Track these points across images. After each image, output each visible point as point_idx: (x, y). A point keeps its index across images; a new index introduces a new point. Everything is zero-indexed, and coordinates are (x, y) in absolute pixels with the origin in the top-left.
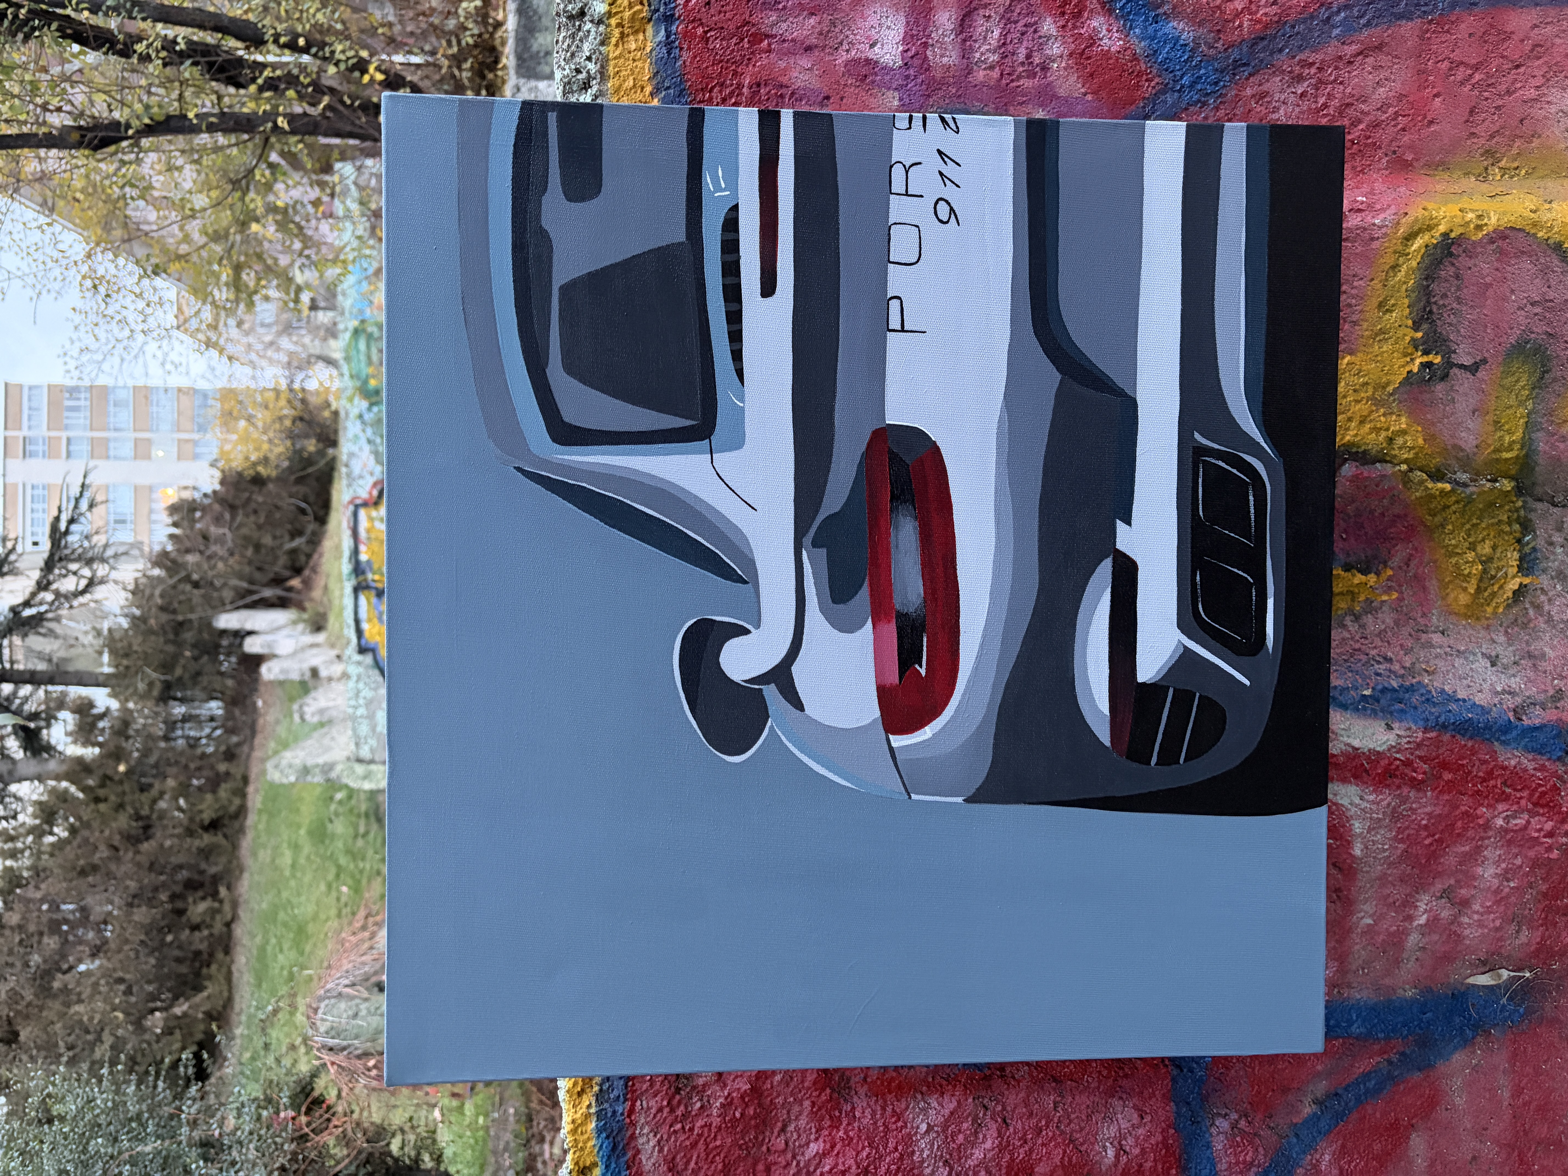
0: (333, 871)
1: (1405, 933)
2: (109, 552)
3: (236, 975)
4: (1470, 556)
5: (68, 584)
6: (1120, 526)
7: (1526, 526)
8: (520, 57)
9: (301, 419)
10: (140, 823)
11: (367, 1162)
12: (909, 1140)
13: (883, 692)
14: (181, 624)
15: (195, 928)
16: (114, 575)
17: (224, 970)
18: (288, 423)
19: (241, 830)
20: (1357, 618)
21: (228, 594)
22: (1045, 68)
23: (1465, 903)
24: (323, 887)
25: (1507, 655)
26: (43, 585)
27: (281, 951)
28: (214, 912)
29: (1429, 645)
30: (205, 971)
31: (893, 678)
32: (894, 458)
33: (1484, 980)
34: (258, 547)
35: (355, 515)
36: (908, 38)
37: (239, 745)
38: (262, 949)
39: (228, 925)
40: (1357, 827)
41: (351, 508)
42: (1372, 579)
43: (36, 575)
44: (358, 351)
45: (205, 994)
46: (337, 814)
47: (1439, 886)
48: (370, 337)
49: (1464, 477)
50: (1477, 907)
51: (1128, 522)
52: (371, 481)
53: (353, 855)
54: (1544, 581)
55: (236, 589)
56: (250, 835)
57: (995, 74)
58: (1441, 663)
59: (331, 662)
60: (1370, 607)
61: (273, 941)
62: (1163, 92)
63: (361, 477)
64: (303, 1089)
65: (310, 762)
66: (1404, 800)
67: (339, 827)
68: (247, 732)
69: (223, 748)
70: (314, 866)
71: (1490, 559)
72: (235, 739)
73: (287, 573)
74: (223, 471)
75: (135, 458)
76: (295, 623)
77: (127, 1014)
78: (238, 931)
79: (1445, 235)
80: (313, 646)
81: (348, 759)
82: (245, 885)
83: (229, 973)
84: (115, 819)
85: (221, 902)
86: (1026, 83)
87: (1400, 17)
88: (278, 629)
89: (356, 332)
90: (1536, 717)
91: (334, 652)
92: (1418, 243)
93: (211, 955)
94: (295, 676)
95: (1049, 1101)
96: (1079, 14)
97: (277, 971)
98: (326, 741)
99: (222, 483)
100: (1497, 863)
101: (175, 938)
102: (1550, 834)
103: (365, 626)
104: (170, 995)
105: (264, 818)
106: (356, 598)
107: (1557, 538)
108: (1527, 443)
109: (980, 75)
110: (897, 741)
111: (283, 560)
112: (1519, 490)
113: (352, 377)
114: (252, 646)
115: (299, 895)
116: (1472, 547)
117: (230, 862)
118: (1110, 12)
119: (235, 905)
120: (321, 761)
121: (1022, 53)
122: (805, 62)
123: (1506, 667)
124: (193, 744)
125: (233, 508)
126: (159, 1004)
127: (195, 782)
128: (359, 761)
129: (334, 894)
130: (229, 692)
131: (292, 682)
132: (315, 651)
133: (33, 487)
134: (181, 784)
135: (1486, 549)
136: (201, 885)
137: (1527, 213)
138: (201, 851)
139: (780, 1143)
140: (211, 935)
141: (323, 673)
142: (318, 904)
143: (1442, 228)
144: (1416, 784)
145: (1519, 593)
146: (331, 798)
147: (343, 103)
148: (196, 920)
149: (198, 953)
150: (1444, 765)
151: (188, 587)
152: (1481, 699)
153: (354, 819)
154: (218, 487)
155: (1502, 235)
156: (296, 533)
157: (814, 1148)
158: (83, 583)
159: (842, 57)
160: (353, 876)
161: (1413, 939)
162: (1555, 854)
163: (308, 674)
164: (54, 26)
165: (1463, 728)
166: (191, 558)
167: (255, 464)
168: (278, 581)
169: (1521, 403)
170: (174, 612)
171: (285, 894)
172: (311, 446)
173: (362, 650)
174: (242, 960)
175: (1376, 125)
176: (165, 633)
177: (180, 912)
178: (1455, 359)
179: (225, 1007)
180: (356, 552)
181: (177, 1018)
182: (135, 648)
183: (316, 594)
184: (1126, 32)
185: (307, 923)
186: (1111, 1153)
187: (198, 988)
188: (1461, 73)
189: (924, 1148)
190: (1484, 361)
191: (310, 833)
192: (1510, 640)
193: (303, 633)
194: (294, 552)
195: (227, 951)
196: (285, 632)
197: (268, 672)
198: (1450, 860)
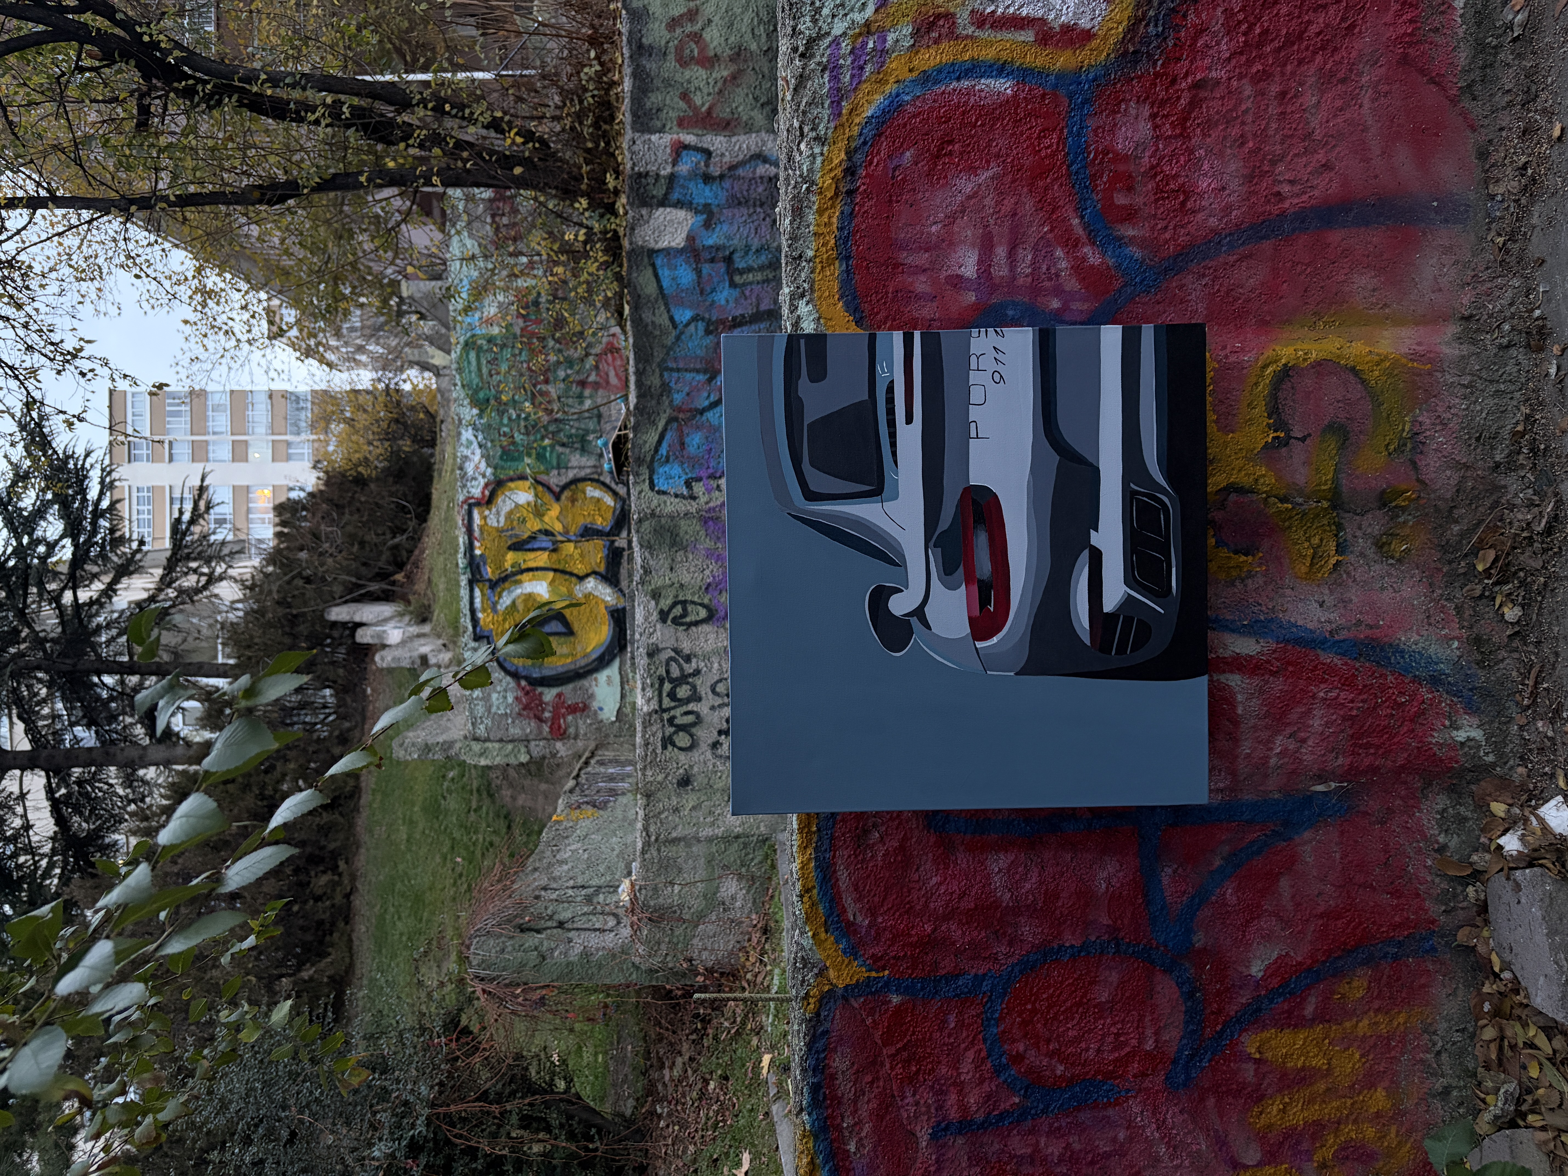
0: (448, 843)
1: (1268, 757)
2: (226, 551)
3: (356, 943)
4: (1306, 544)
5: (190, 581)
6: (1092, 532)
7: (1340, 527)
8: (634, 114)
9: (397, 421)
10: (265, 803)
11: (511, 1082)
12: (988, 877)
13: (971, 619)
14: (295, 616)
15: (318, 899)
16: (231, 572)
17: (345, 938)
18: (384, 425)
19: (356, 809)
20: (1243, 580)
21: (338, 589)
22: (1057, 275)
23: (1303, 741)
24: (438, 859)
25: (1329, 600)
26: (166, 582)
27: (400, 918)
28: (334, 885)
29: (1283, 596)
30: (328, 938)
31: (976, 613)
32: (974, 502)
33: (1320, 788)
34: (362, 544)
35: (470, 514)
36: (980, 262)
37: (349, 730)
38: (381, 918)
39: (347, 896)
40: (1240, 698)
41: (466, 507)
42: (1250, 558)
43: (158, 572)
44: (469, 363)
45: (329, 960)
46: (450, 791)
47: (1288, 731)
48: (479, 349)
49: (1301, 500)
50: (1310, 743)
51: (1096, 530)
52: (482, 481)
53: (467, 829)
54: (1352, 558)
55: (344, 583)
56: (365, 813)
57: (1030, 279)
58: (1290, 606)
59: (440, 651)
60: (1250, 575)
61: (392, 909)
62: (1125, 286)
63: (474, 479)
64: (452, 1021)
65: (431, 741)
66: (1267, 682)
67: (452, 803)
68: (359, 719)
69: (336, 733)
70: (430, 840)
71: (1319, 546)
72: (347, 725)
73: (391, 568)
74: (326, 472)
75: (233, 460)
76: (401, 615)
77: (259, 978)
78: (357, 902)
79: (1285, 365)
80: (419, 636)
81: (466, 737)
82: (361, 860)
83: (350, 941)
84: (243, 799)
85: (340, 875)
86: (1047, 284)
87: (1262, 238)
88: (386, 620)
89: (467, 344)
90: (1343, 635)
91: (441, 642)
92: (1270, 370)
93: (333, 924)
94: (406, 664)
95: (1068, 857)
96: (1076, 246)
97: (396, 937)
98: (443, 722)
99: (327, 483)
100: (1321, 718)
101: (301, 909)
102: (1352, 701)
103: (480, 615)
104: (294, 961)
105: (379, 797)
106: (472, 591)
107: (1359, 533)
108: (1335, 480)
109: (1021, 281)
110: (979, 645)
111: (386, 556)
112: (1334, 507)
113: (463, 386)
114: (364, 636)
115: (415, 867)
116: (1308, 539)
117: (348, 839)
118: (1094, 244)
119: (353, 878)
120: (440, 739)
121: (1044, 267)
122: (923, 278)
123: (1329, 608)
124: (310, 728)
125: (339, 507)
126: (284, 971)
127: (313, 765)
128: (476, 739)
129: (449, 865)
130: (340, 681)
131: (402, 668)
132: (422, 641)
133: (138, 490)
134: (301, 766)
135: (1316, 541)
136: (322, 860)
137: (1335, 350)
138: (320, 827)
139: (916, 877)
140: (333, 906)
141: (432, 661)
142: (434, 874)
143: (1283, 361)
144: (1273, 674)
145: (1337, 564)
146: (444, 777)
147: (483, 159)
148: (319, 892)
149: (321, 923)
150: (1289, 663)
151: (299, 582)
152: (1310, 626)
153: (467, 796)
154: (322, 488)
155: (1319, 364)
156: (398, 530)
157: (934, 880)
158: (204, 579)
159: (943, 276)
160: (467, 848)
161: (1273, 761)
162: (1354, 712)
163: (418, 661)
164: (235, 98)
165: (1298, 641)
166: (303, 555)
167: (356, 466)
168: (382, 576)
169: (1331, 458)
170: (289, 606)
171: (401, 867)
172: (406, 445)
173: (477, 638)
174: (362, 929)
175: (1248, 300)
176: (283, 626)
177: (304, 885)
178: (1293, 434)
179: (347, 972)
180: (470, 547)
181: (305, 981)
182: (256, 640)
183: (420, 587)
184: (1103, 254)
185: (424, 892)
186: (1104, 886)
187: (323, 955)
188: (1299, 268)
189: (997, 881)
190: (1309, 435)
191: (424, 809)
192: (1331, 592)
193: (409, 624)
194: (396, 547)
195: (347, 920)
196: (392, 624)
197: (383, 659)
198: (1293, 716)
